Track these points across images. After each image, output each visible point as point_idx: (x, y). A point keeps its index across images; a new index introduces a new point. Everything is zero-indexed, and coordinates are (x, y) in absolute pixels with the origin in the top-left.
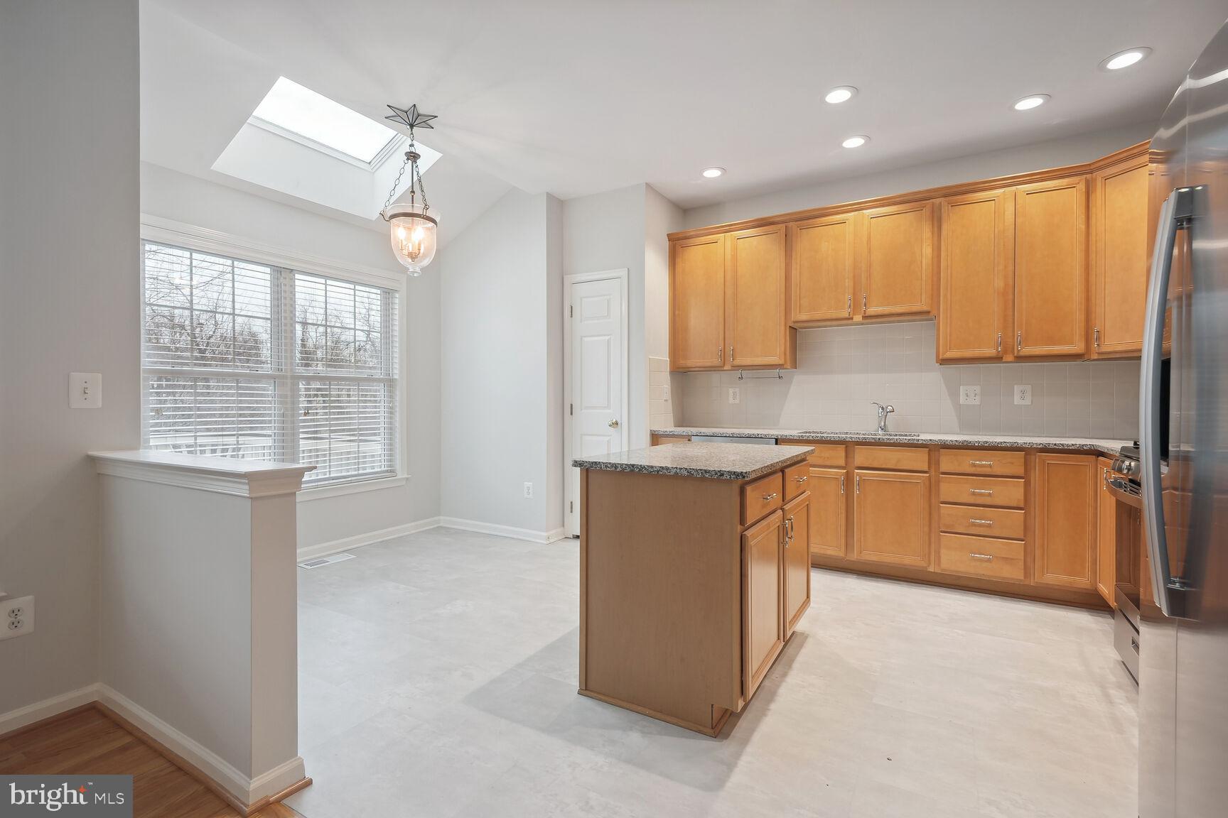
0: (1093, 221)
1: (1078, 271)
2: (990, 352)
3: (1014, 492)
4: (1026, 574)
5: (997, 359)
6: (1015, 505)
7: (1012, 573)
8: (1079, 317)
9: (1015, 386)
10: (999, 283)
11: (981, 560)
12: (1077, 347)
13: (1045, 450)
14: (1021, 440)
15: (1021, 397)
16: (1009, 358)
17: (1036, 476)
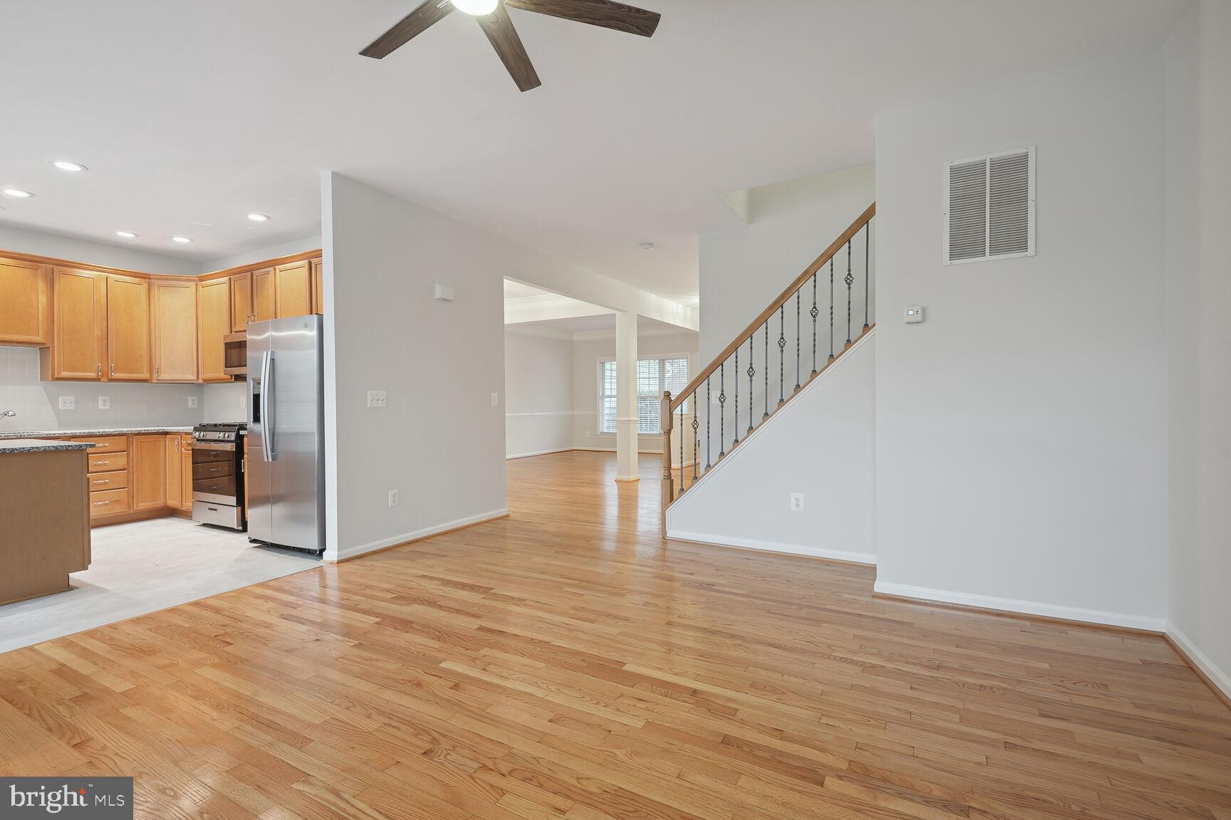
0: (152, 306)
1: (145, 333)
2: (93, 375)
3: (121, 461)
4: (129, 508)
5: (98, 380)
6: (121, 468)
7: (119, 509)
8: (146, 359)
9: (100, 397)
10: (97, 332)
11: (100, 506)
12: (145, 375)
13: (139, 434)
14: (125, 430)
15: (103, 403)
16: (104, 379)
17: (133, 450)
